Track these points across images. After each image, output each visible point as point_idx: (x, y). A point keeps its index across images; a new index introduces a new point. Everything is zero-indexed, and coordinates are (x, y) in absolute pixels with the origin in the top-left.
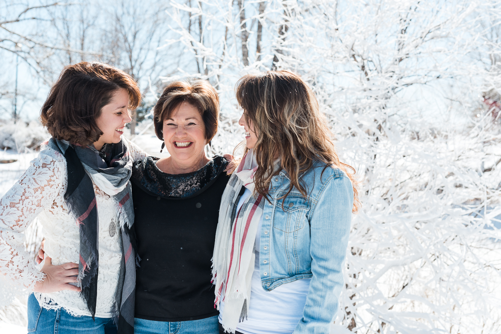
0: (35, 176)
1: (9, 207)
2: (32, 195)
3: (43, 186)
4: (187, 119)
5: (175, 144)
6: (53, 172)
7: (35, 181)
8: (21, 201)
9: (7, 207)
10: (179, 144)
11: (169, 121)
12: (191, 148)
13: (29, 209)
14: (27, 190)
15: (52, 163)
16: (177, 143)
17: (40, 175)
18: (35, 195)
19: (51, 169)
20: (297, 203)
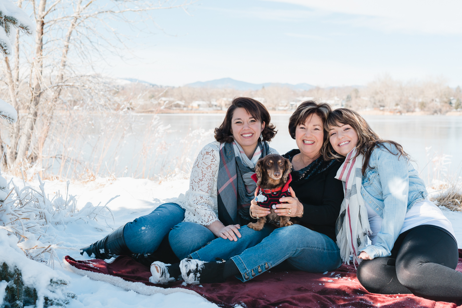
0: (203, 161)
1: (200, 181)
2: (207, 172)
3: (210, 165)
4: (314, 125)
5: (303, 141)
6: (213, 156)
7: (205, 163)
8: (204, 177)
9: (199, 182)
10: (307, 142)
11: (302, 126)
12: (314, 145)
13: (210, 179)
14: (203, 170)
15: (212, 151)
16: (305, 141)
17: (206, 159)
18: (208, 171)
19: (212, 155)
20: (370, 175)
